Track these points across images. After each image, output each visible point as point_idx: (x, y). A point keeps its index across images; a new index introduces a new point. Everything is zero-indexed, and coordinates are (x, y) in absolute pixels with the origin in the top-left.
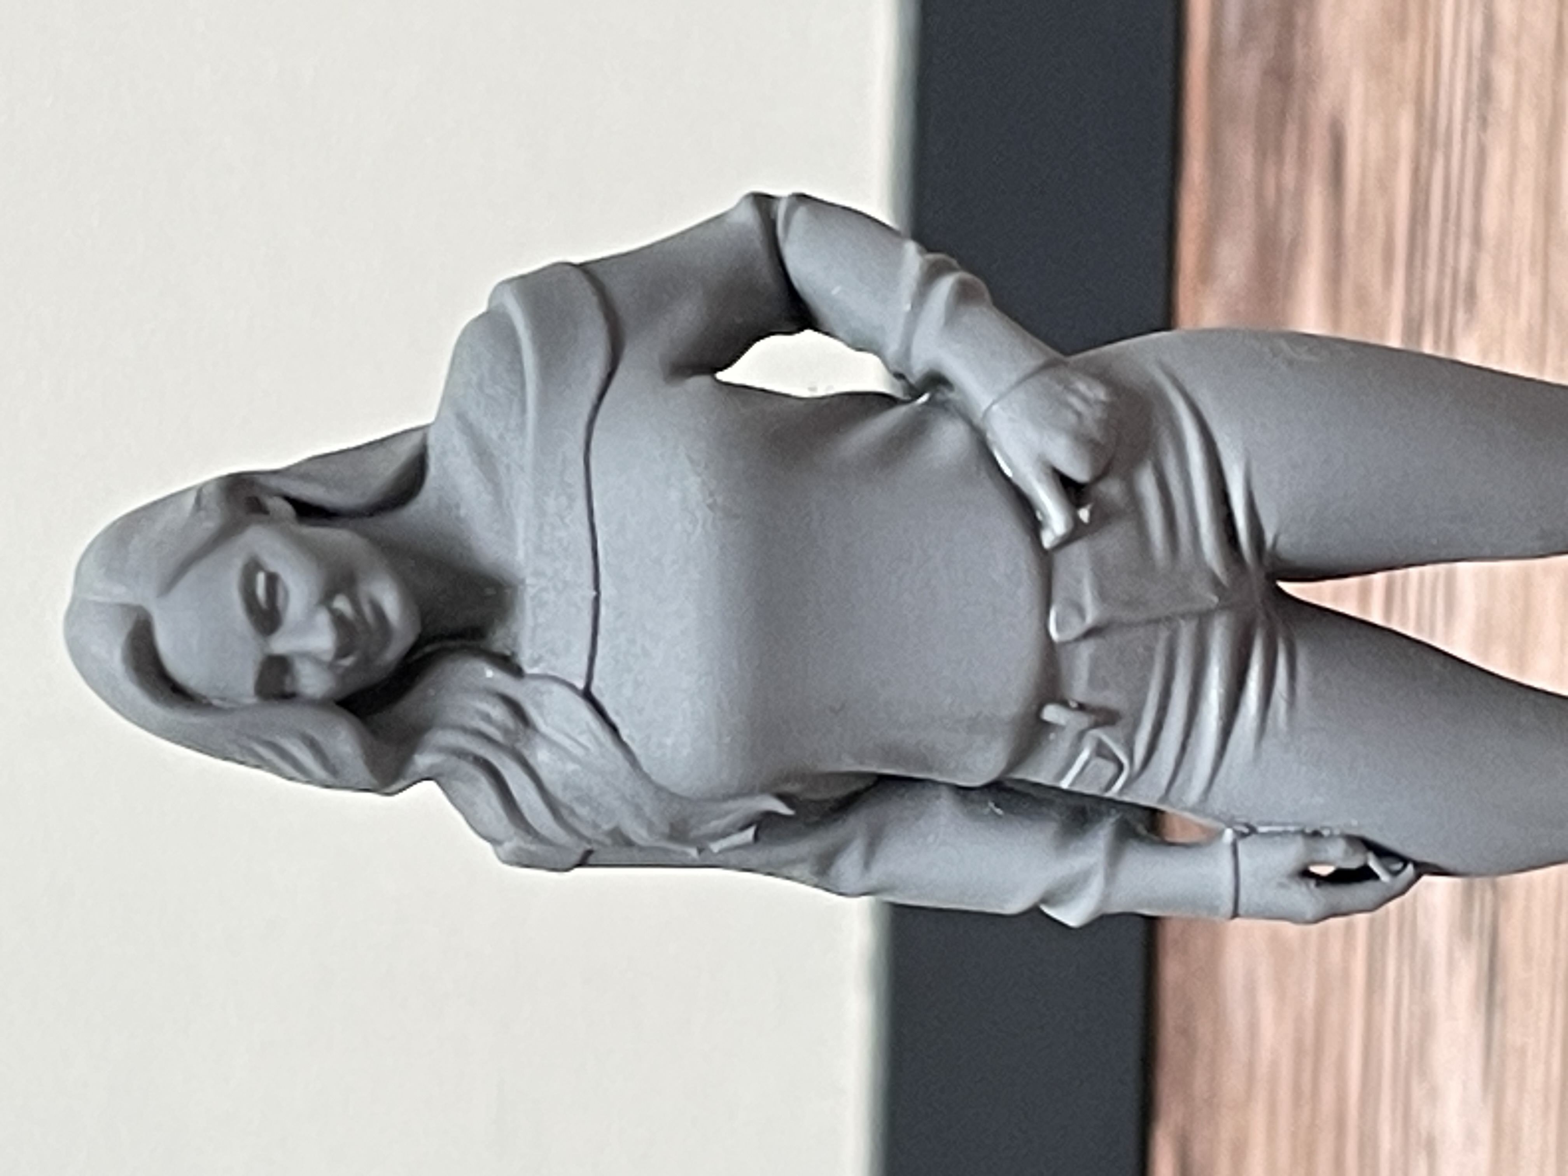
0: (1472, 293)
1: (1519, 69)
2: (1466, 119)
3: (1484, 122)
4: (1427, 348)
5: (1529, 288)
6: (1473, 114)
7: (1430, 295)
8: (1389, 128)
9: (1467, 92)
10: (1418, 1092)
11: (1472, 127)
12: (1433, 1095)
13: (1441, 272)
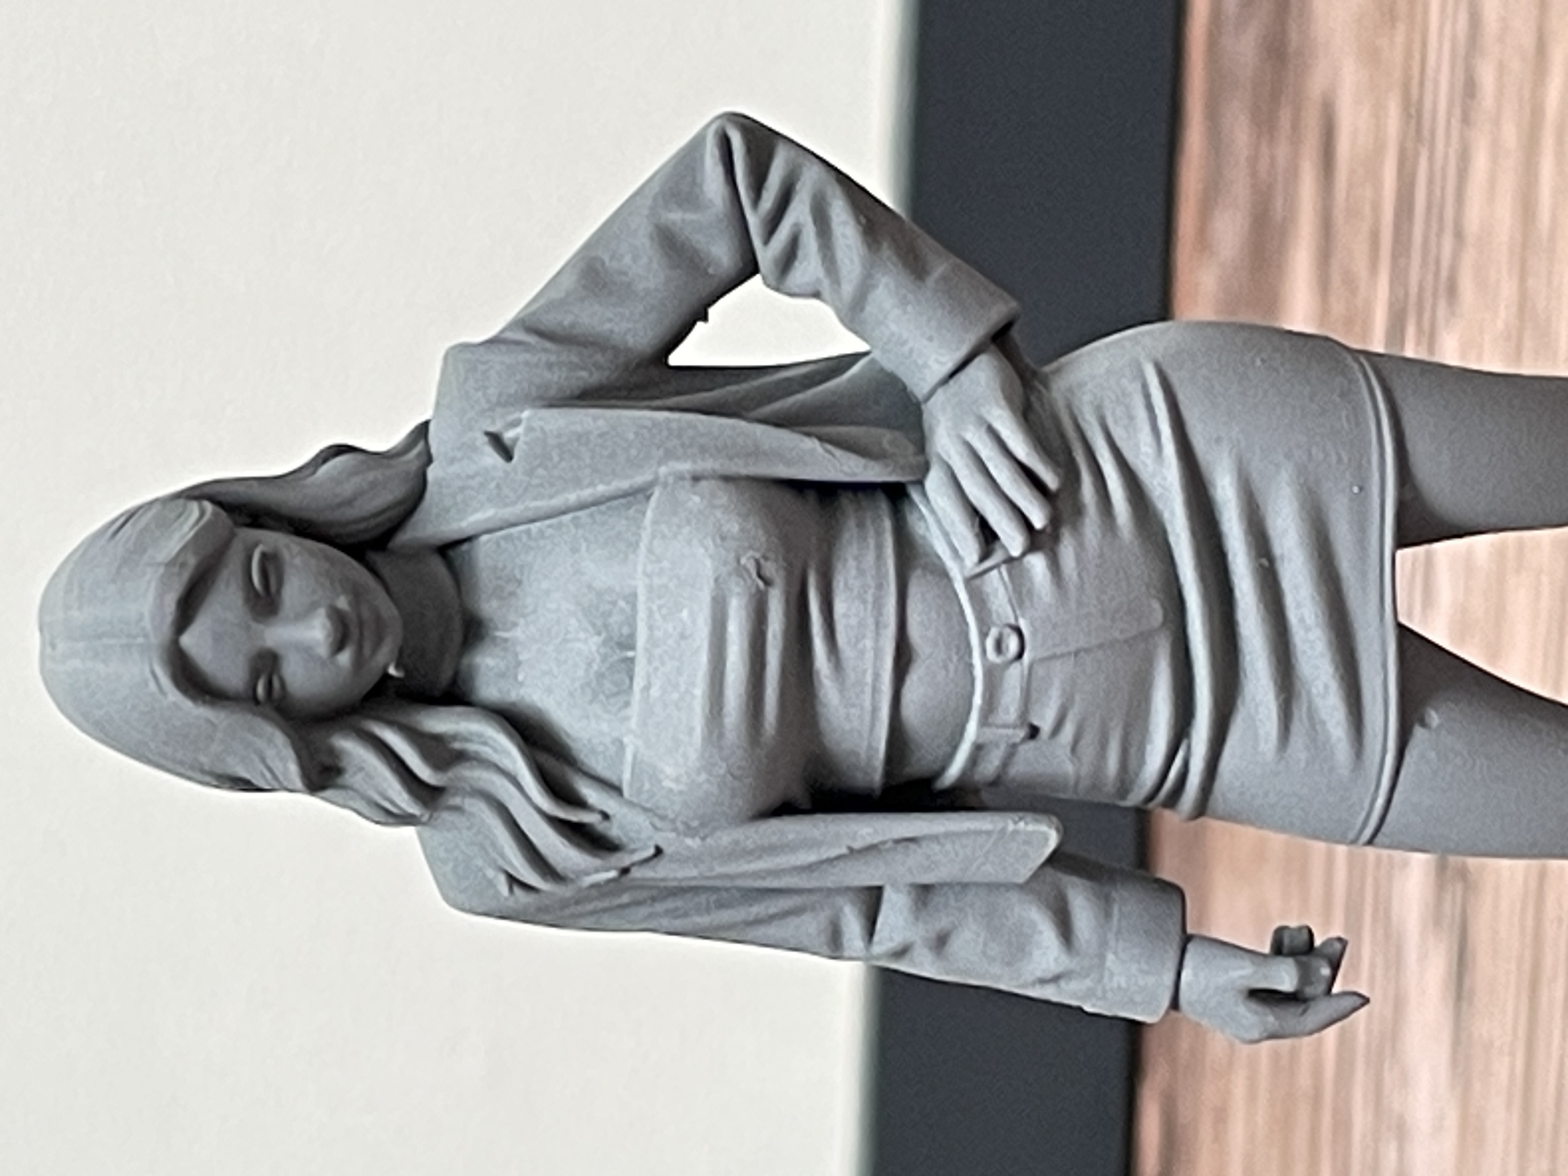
0: (1452, 290)
1: (1501, 68)
2: (1449, 114)
3: (1466, 120)
4: (1410, 352)
5: (1508, 290)
6: (1457, 112)
7: (1414, 290)
8: (1378, 112)
9: (1452, 85)
10: (1388, 1078)
11: (1455, 123)
12: (1405, 1080)
13: (1424, 264)
